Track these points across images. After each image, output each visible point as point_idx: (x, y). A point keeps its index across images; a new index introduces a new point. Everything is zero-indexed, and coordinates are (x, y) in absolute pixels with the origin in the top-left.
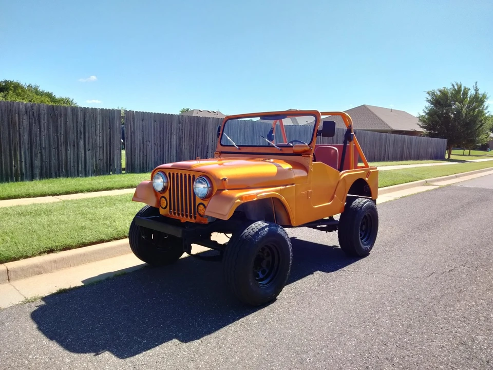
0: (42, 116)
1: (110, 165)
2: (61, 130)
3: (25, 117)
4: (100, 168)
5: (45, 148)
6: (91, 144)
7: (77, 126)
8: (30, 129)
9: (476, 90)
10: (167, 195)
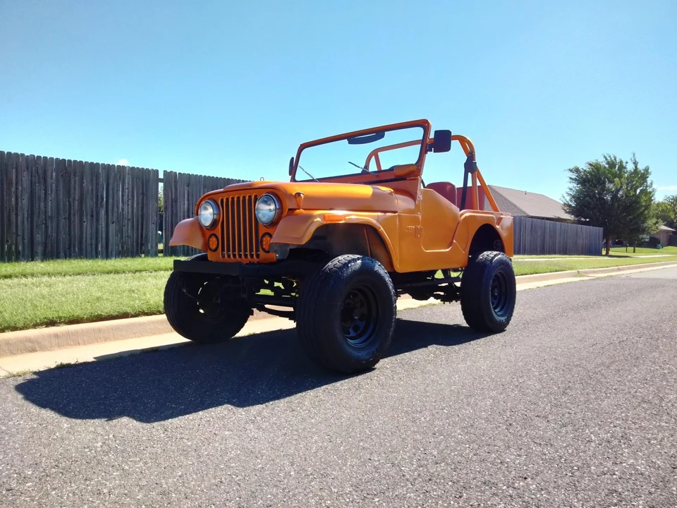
0: (49, 174)
1: (142, 245)
2: (75, 194)
3: (25, 174)
4: (128, 249)
5: (51, 218)
6: (115, 214)
7: (97, 190)
8: (31, 191)
9: (635, 163)
10: (218, 231)
